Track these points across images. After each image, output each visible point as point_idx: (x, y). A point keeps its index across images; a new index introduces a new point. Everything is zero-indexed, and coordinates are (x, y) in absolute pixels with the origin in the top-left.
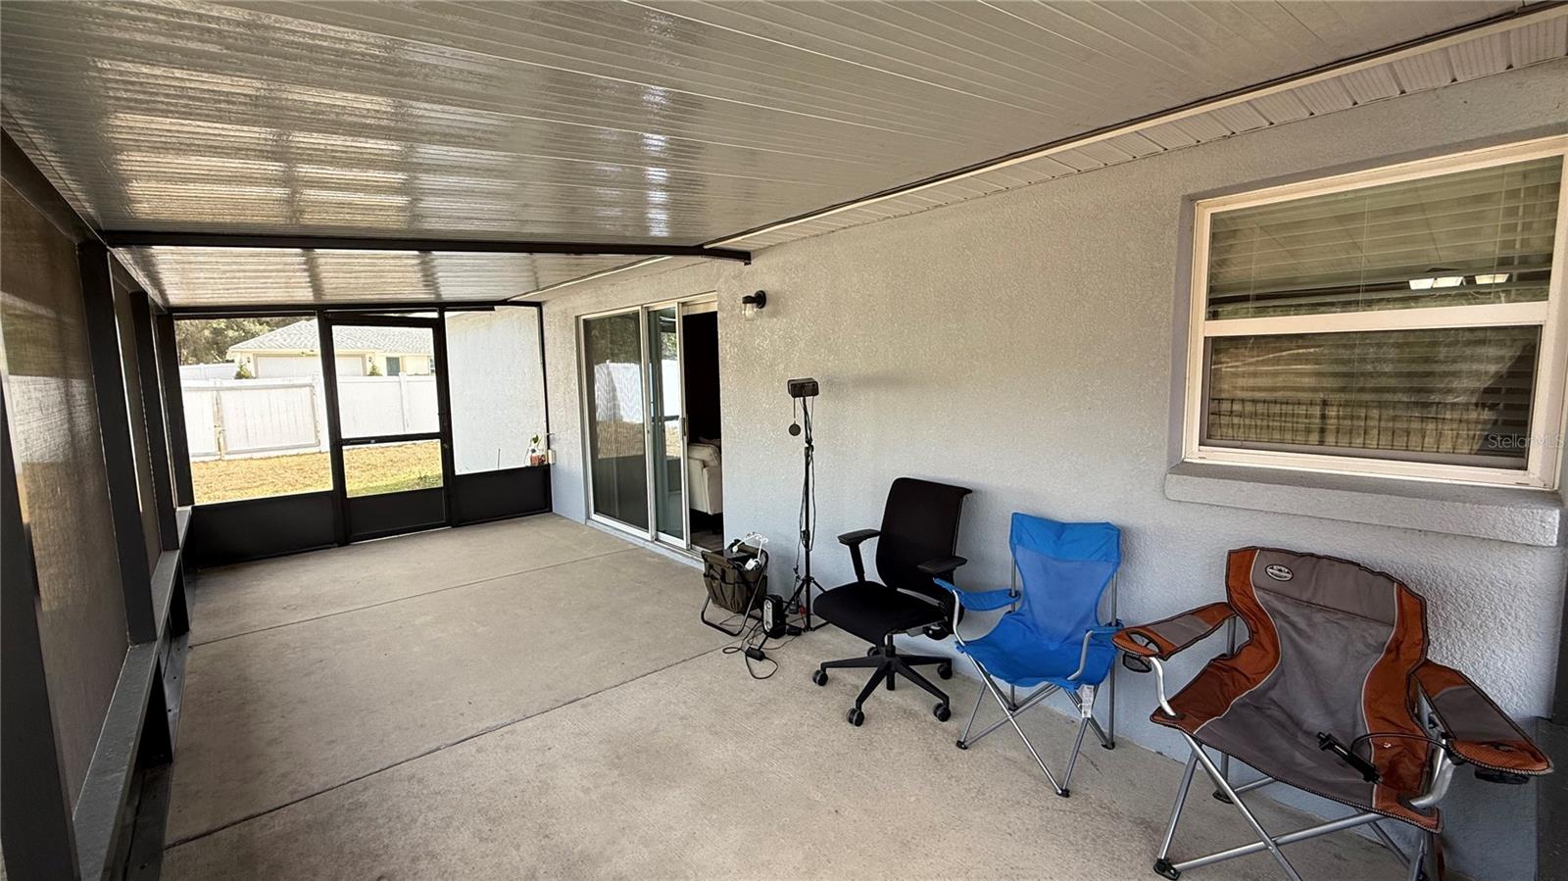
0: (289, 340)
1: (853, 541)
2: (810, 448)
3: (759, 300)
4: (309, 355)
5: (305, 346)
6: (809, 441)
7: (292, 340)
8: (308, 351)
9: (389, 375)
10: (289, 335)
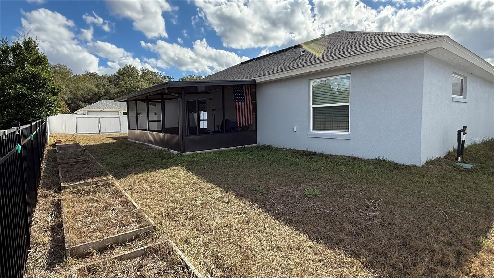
0: (97, 107)
1: (218, 126)
2: (214, 117)
3: (211, 99)
4: (103, 111)
5: (102, 109)
6: (214, 116)
7: (98, 106)
8: (102, 110)
9: (124, 115)
10: (97, 105)
